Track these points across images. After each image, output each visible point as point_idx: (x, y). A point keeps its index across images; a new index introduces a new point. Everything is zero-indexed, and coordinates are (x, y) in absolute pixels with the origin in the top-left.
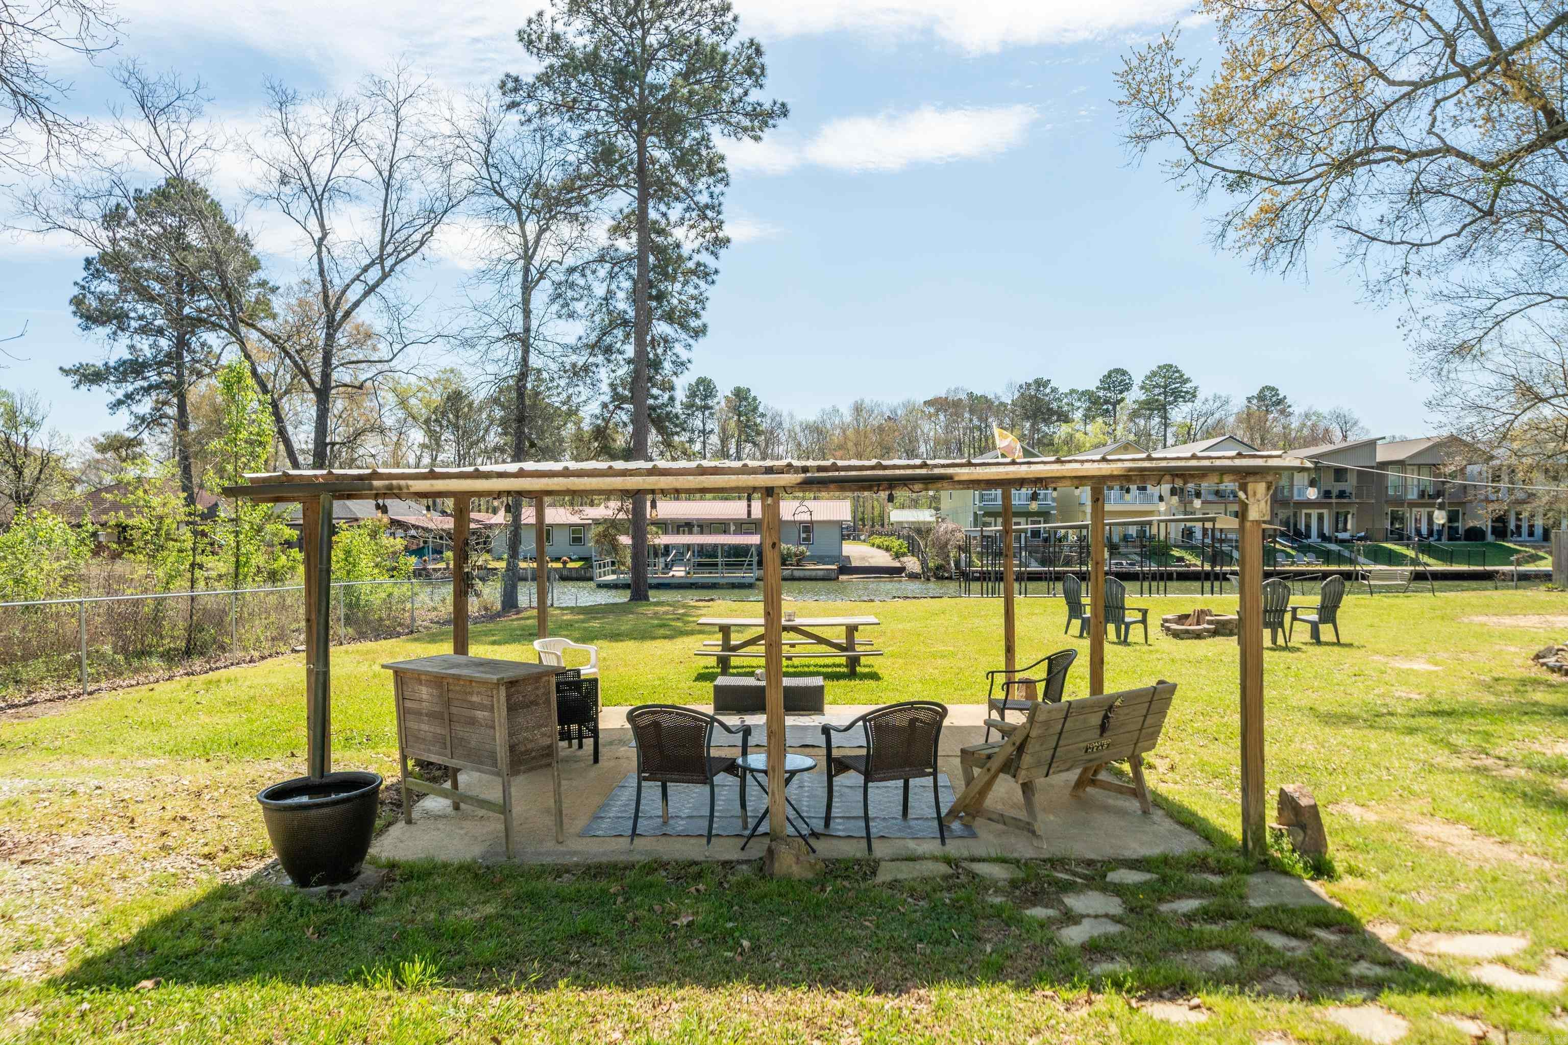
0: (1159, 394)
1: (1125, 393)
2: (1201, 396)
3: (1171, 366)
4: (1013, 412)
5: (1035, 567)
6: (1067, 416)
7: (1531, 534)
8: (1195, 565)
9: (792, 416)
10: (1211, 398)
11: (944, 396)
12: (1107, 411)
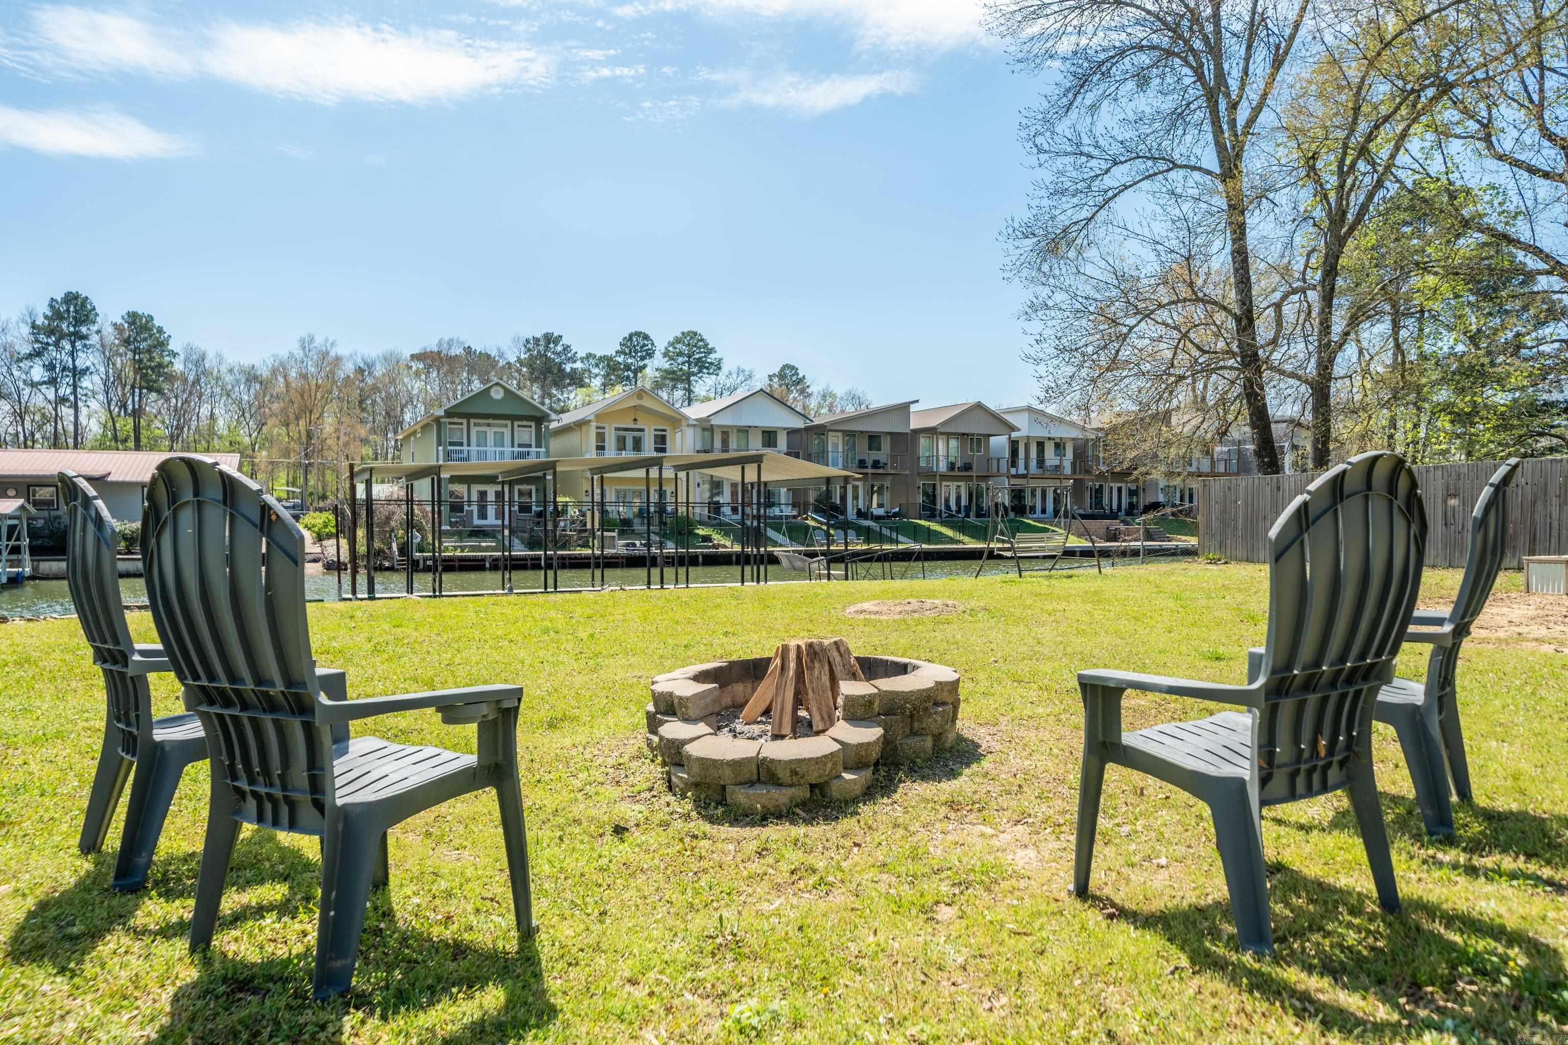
0: (683, 363)
1: (646, 361)
2: (725, 369)
3: (695, 334)
4: (519, 371)
5: (520, 551)
6: (581, 380)
7: (1044, 511)
8: (725, 546)
9: (220, 358)
10: (734, 370)
11: (436, 350)
12: (628, 377)
